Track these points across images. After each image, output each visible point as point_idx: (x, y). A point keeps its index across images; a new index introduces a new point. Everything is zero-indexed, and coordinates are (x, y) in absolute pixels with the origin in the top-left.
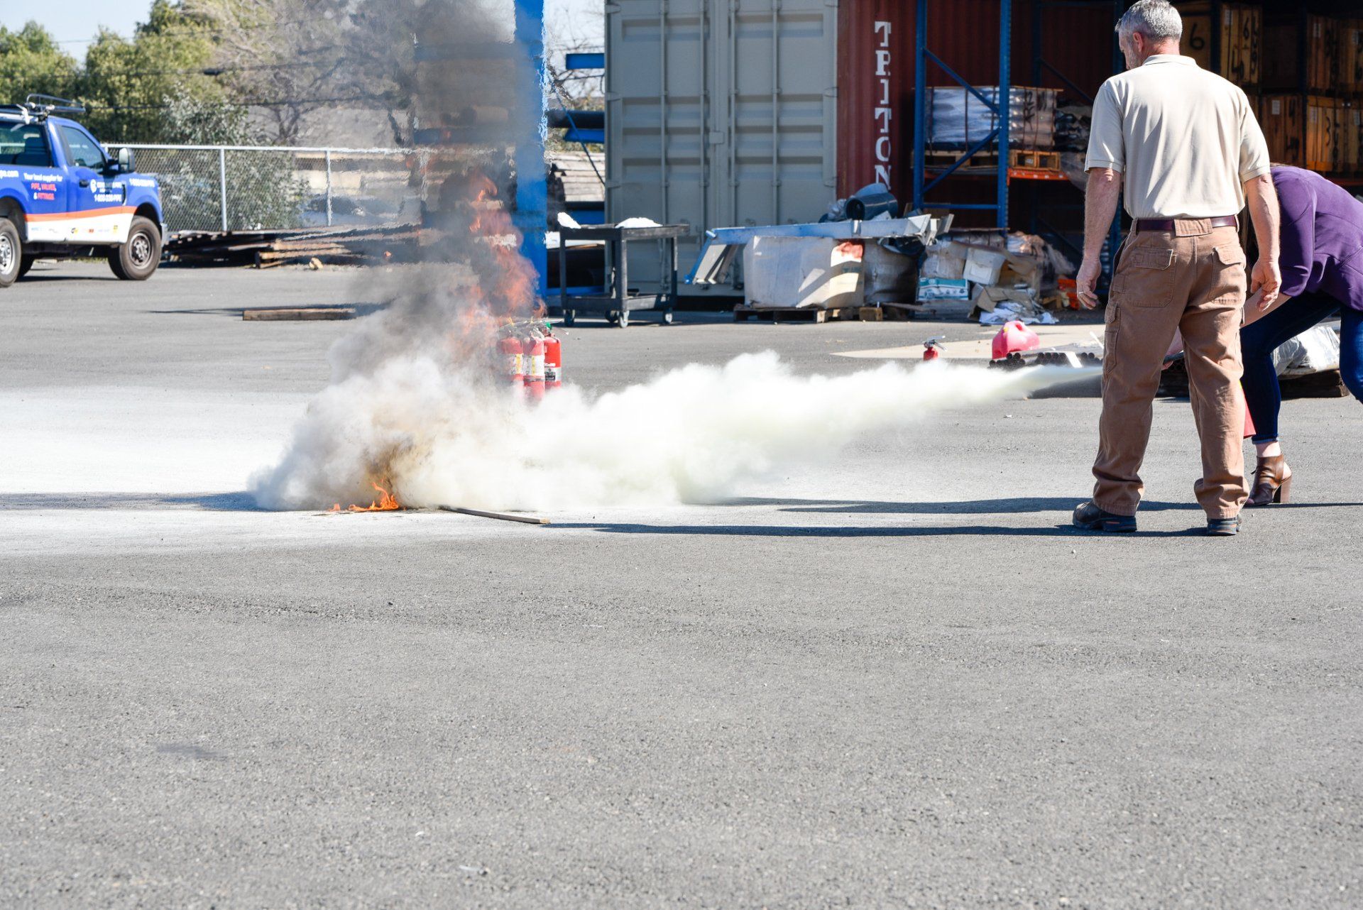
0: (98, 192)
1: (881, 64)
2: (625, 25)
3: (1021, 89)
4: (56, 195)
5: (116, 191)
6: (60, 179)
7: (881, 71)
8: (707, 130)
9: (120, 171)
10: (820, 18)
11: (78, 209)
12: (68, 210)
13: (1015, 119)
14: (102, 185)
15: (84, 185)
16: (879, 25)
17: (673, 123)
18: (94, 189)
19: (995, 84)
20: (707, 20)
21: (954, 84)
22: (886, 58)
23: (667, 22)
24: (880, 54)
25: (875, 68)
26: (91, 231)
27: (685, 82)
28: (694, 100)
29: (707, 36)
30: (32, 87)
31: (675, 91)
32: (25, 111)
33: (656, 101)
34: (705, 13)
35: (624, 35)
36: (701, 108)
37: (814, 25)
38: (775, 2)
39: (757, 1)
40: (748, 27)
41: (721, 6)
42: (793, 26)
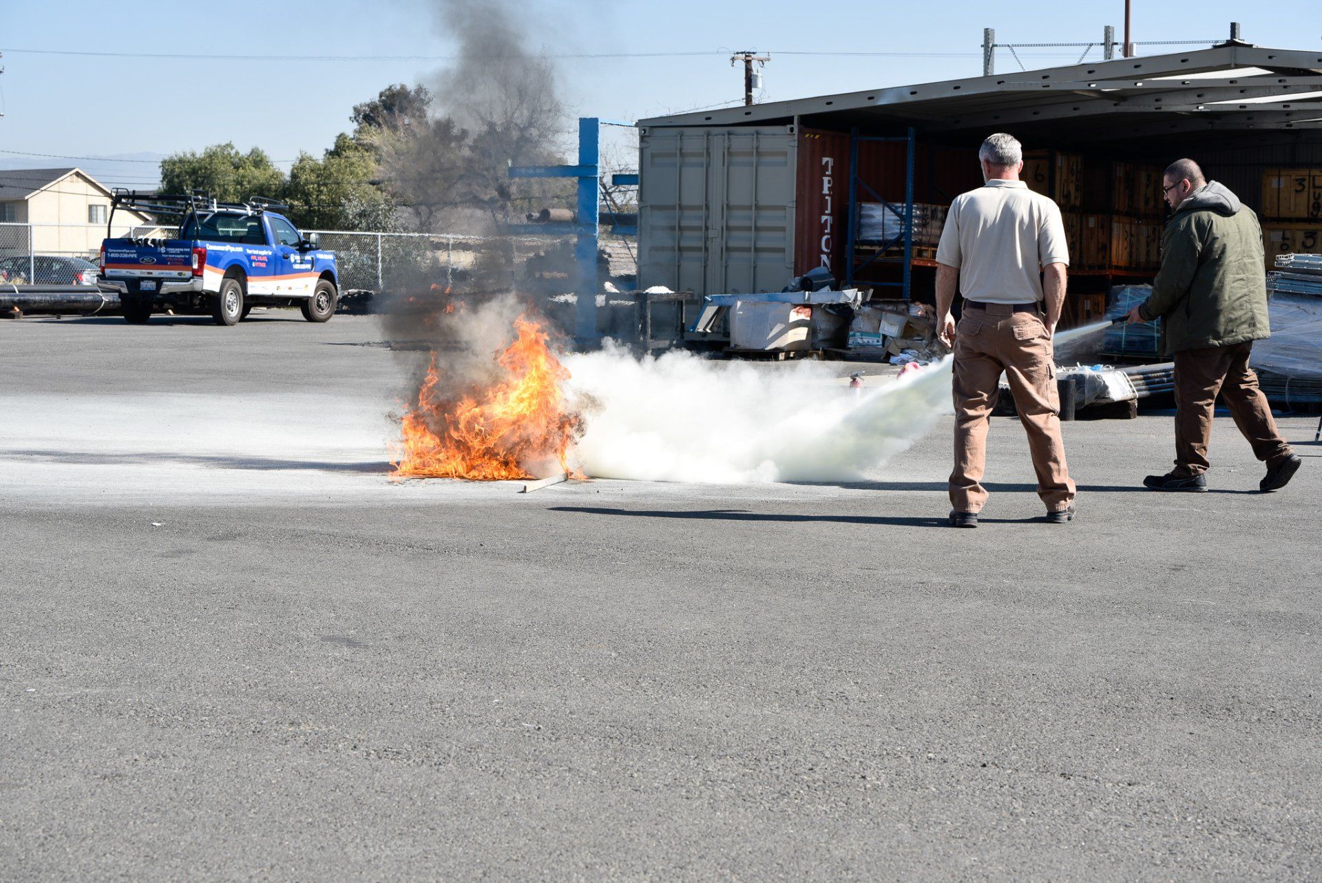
0: (295, 262)
1: (826, 186)
2: (653, 156)
3: (921, 205)
4: (267, 263)
5: (307, 262)
6: (270, 253)
7: (826, 191)
8: (707, 228)
9: (311, 249)
10: (785, 154)
11: (282, 273)
12: (275, 274)
13: (916, 225)
14: (298, 258)
15: (286, 257)
16: (825, 160)
17: (684, 223)
18: (292, 261)
19: (903, 202)
20: (708, 154)
21: (875, 201)
22: (829, 182)
23: (682, 155)
24: (826, 179)
25: (822, 189)
26: (290, 288)
27: (693, 195)
28: (700, 208)
29: (708, 165)
30: (254, 191)
31: (686, 201)
32: (248, 208)
33: (673, 208)
34: (707, 149)
35: (652, 163)
36: (703, 213)
37: (781, 159)
38: (755, 142)
39: (743, 140)
40: (736, 159)
41: (718, 144)
42: (765, 159)
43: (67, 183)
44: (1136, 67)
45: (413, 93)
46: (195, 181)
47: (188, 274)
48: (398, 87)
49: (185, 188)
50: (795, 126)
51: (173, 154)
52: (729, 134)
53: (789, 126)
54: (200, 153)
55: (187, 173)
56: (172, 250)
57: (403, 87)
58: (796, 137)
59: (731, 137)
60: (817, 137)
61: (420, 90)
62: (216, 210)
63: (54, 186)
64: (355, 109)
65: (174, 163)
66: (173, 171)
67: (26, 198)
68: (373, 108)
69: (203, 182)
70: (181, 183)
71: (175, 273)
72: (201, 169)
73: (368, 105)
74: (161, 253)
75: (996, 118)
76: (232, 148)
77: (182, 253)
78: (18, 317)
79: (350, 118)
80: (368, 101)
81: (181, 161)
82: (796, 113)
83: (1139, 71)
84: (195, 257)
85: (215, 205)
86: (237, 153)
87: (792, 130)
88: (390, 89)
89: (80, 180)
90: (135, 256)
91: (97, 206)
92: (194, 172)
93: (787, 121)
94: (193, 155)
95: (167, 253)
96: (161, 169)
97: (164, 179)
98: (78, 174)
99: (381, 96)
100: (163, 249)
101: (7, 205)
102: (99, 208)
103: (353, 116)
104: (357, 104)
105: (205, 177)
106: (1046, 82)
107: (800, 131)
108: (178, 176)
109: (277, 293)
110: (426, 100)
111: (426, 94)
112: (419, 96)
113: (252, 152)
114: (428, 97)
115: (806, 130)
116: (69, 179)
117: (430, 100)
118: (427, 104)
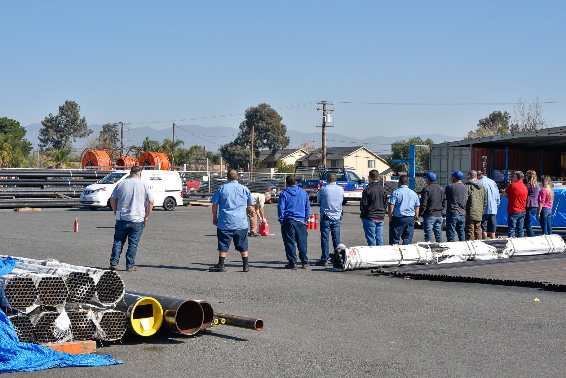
0: (357, 187)
1: (484, 165)
2: (433, 156)
3: (511, 171)
4: (345, 187)
5: (362, 187)
6: (347, 184)
7: (484, 166)
8: (448, 178)
9: (362, 182)
10: (468, 156)
11: (351, 190)
12: (349, 191)
13: (510, 177)
14: (358, 185)
15: (353, 185)
16: (483, 157)
17: (442, 176)
18: (356, 186)
19: (505, 170)
20: (448, 155)
21: (497, 169)
23: (441, 155)
24: (484, 163)
25: (482, 166)
26: (355, 195)
27: (444, 168)
28: (446, 172)
29: (448, 159)
31: (442, 170)
33: (439, 172)
34: (448, 154)
35: (433, 158)
36: (446, 173)
37: (467, 157)
38: (460, 152)
39: (457, 152)
40: (456, 157)
41: (451, 152)
42: (464, 157)
43: (360, 153)
44: (561, 129)
45: (503, 115)
46: (404, 152)
47: (317, 190)
48: (497, 112)
49: (400, 154)
50: (471, 147)
51: (396, 142)
52: (453, 149)
53: (469, 147)
54: (407, 141)
55: (401, 149)
56: (312, 183)
57: (499, 112)
58: (471, 150)
59: (454, 150)
60: (480, 150)
61: (505, 113)
63: (354, 154)
64: (480, 121)
65: (396, 145)
66: (395, 148)
67: (343, 158)
68: (487, 120)
69: (407, 152)
70: (399, 152)
71: (313, 190)
72: (406, 147)
73: (485, 120)
74: (309, 184)
76: (420, 139)
77: (315, 184)
79: (478, 125)
80: (485, 118)
81: (399, 144)
82: (471, 143)
83: (561, 131)
84: (319, 185)
85: (327, 169)
86: (422, 141)
87: (470, 148)
88: (494, 113)
89: (365, 151)
90: (302, 185)
92: (404, 148)
93: (468, 146)
94: (404, 142)
95: (311, 184)
96: (391, 148)
97: (392, 151)
98: (364, 149)
99: (490, 116)
100: (309, 183)
101: (336, 161)
103: (479, 124)
104: (481, 119)
105: (408, 150)
106: (537, 134)
107: (473, 149)
108: (398, 150)
109: (349, 196)
110: (508, 117)
111: (508, 114)
112: (506, 115)
113: (427, 140)
114: (509, 116)
115: (475, 148)
116: (360, 151)
117: (510, 117)
118: (509, 119)
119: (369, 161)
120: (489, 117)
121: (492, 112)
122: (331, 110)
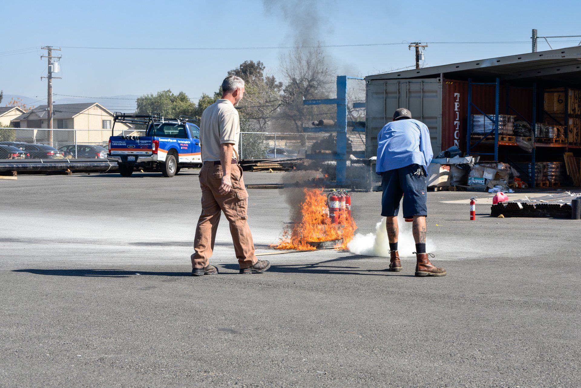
1: (456, 107)
2: (372, 93)
3: (502, 116)
4: (188, 147)
6: (189, 142)
7: (456, 109)
10: (436, 92)
11: (195, 152)
12: (192, 153)
13: (500, 125)
16: (456, 94)
19: (494, 114)
20: (399, 92)
21: (480, 114)
22: (458, 105)
23: (386, 93)
24: (456, 104)
25: (455, 109)
29: (399, 97)
30: (181, 113)
31: (389, 115)
32: (179, 121)
33: (383, 118)
34: (399, 90)
35: (372, 97)
37: (435, 94)
38: (422, 86)
39: (416, 86)
40: (413, 95)
41: (404, 87)
42: (427, 94)
43: (92, 110)
45: (256, 65)
46: (153, 108)
47: (150, 153)
48: (249, 62)
49: (148, 112)
50: (441, 78)
51: (142, 96)
52: (409, 82)
53: (438, 78)
54: (155, 95)
55: (149, 104)
56: (142, 141)
57: (252, 62)
58: (442, 84)
59: (410, 84)
60: (452, 83)
61: (259, 63)
62: (163, 122)
63: (86, 111)
65: (143, 100)
66: (142, 103)
67: (73, 117)
68: (237, 72)
69: (157, 109)
70: (146, 109)
71: (144, 153)
72: (155, 102)
74: (137, 143)
75: (539, 72)
76: (170, 92)
77: (147, 143)
78: (70, 174)
80: (235, 69)
81: (146, 99)
82: (441, 72)
84: (154, 145)
85: (163, 120)
86: (173, 95)
87: (440, 80)
88: (245, 63)
89: (98, 108)
90: (125, 144)
91: (106, 121)
92: (152, 104)
93: (437, 76)
94: (152, 96)
95: (140, 143)
96: (137, 103)
97: (138, 107)
98: (97, 106)
99: (241, 66)
100: (138, 141)
101: (64, 121)
102: (107, 122)
104: (230, 70)
105: (157, 106)
107: (443, 81)
108: (145, 106)
109: (193, 161)
110: (262, 68)
111: (262, 65)
112: (259, 66)
113: (180, 94)
114: (263, 66)
115: (446, 80)
116: (93, 108)
117: (264, 68)
118: (263, 70)
119: (103, 121)
120: (239, 68)
121: (244, 62)
122: (58, 58)
